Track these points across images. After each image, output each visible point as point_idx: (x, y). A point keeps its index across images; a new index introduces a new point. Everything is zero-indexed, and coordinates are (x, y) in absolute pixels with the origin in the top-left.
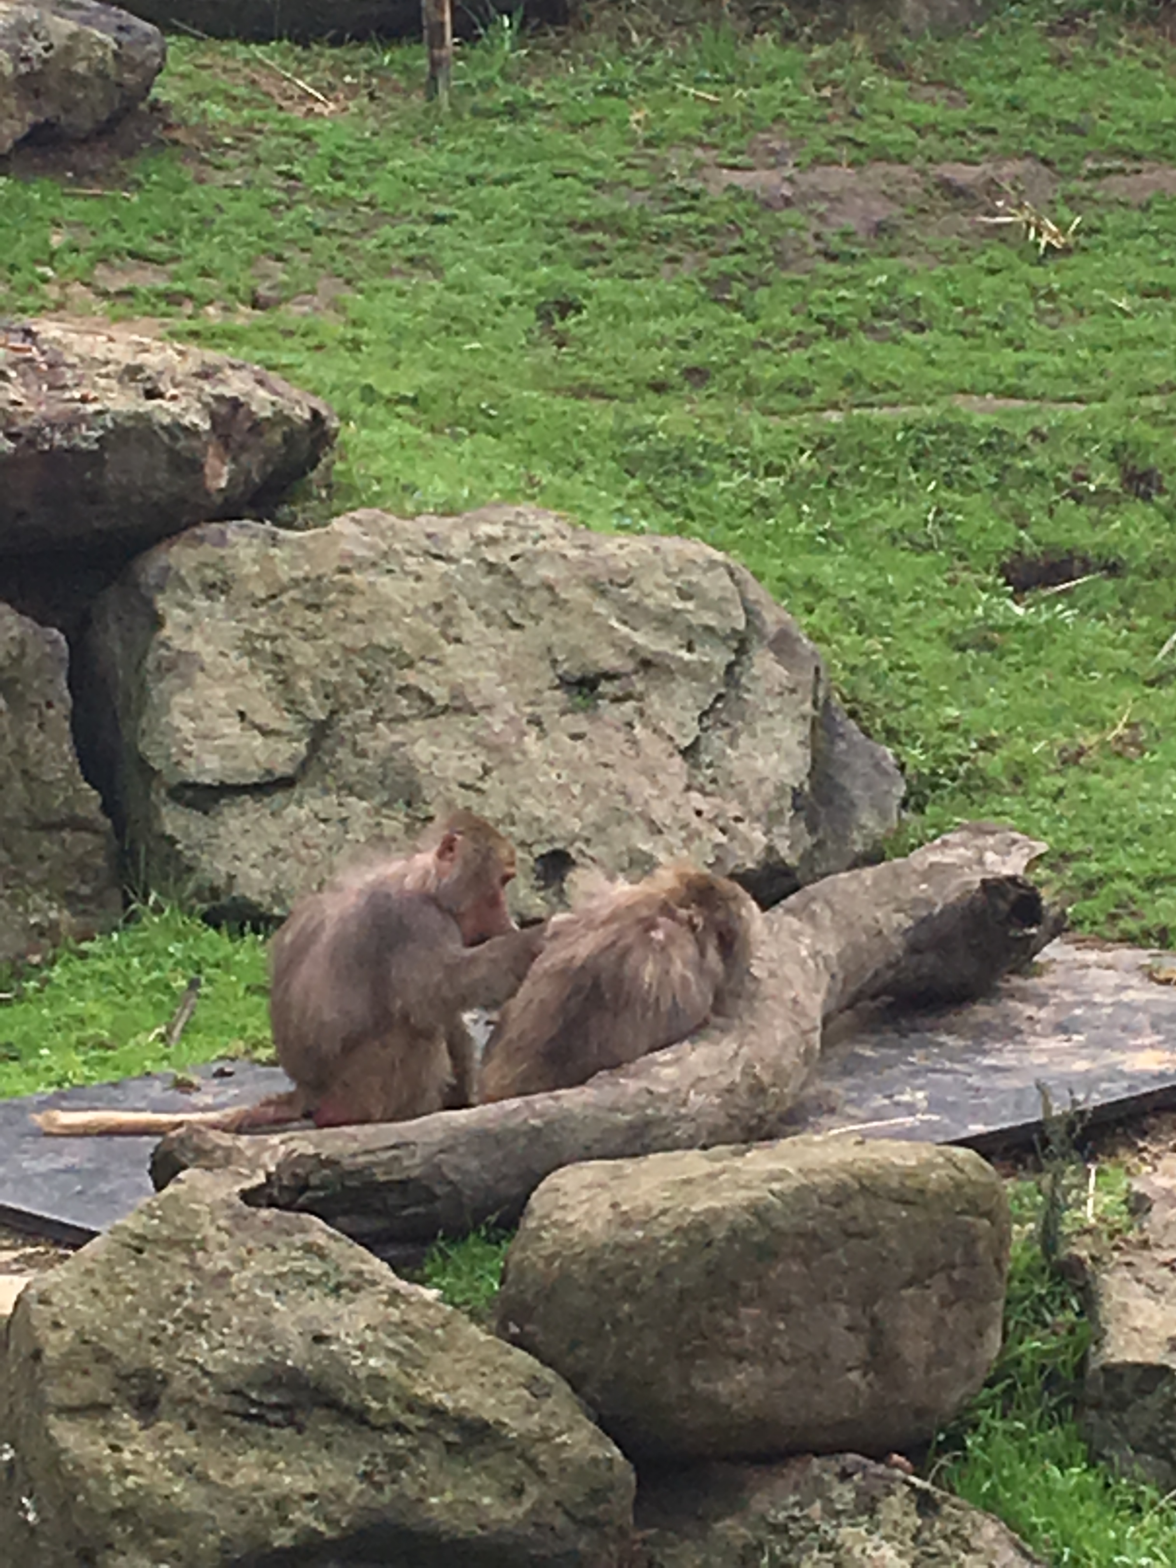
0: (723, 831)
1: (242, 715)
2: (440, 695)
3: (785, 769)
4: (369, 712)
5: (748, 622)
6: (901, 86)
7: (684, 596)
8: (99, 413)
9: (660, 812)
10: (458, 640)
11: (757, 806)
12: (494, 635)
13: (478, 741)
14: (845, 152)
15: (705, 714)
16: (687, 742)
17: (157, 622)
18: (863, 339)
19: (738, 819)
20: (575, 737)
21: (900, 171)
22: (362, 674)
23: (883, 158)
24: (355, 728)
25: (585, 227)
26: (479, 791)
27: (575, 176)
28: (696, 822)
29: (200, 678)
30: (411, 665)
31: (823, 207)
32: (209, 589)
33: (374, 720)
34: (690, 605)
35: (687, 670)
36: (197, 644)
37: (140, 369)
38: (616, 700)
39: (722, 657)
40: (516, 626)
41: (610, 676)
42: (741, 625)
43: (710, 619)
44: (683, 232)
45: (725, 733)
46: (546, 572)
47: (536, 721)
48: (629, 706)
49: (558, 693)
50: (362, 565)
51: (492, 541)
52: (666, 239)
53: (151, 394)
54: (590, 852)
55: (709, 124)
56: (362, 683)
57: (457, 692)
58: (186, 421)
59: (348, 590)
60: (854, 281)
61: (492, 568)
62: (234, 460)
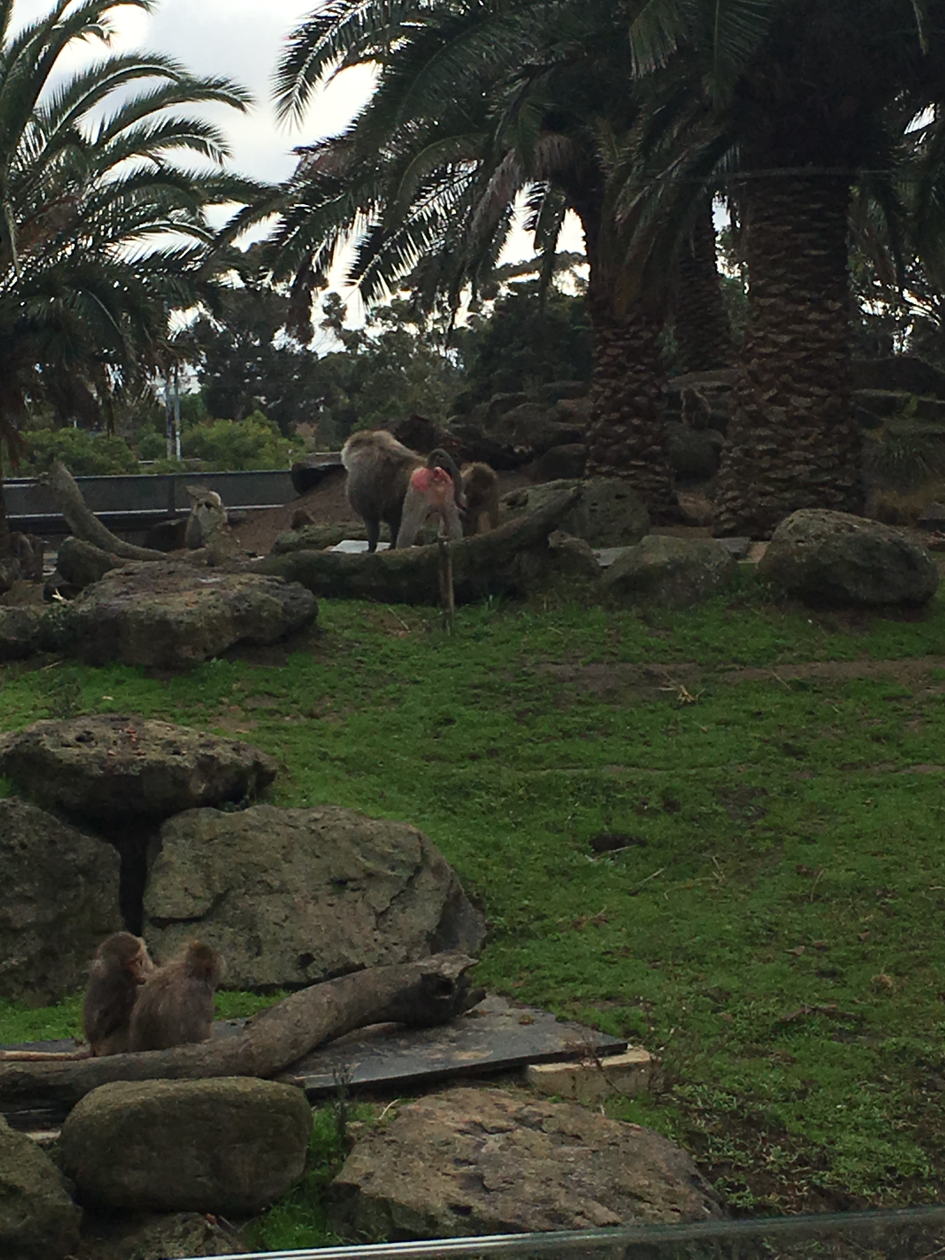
0: (386, 948)
1: (186, 890)
2: (276, 884)
3: (426, 923)
4: (243, 890)
5: (423, 860)
6: (647, 629)
7: (395, 847)
8: (142, 760)
9: (357, 939)
10: (290, 862)
11: (406, 939)
12: (307, 860)
13: (286, 905)
14: (607, 658)
15: (394, 898)
16: (380, 910)
17: (161, 848)
18: (577, 739)
19: (395, 944)
20: (331, 905)
21: (629, 666)
22: (243, 874)
23: (624, 661)
24: (236, 897)
25: (476, 687)
26: (282, 927)
27: (484, 665)
28: (374, 945)
29: (171, 873)
30: (266, 871)
31: (587, 681)
32: (186, 836)
33: (245, 894)
34: (396, 851)
35: (388, 877)
36: (174, 858)
37: (175, 742)
38: (353, 890)
39: (405, 874)
40: (318, 857)
41: (354, 880)
42: (419, 860)
43: (403, 857)
44: (517, 690)
45: (401, 907)
46: (335, 835)
47: (315, 898)
48: (357, 894)
49: (329, 887)
50: (252, 828)
51: (316, 820)
52: (507, 693)
53: (177, 753)
54: (322, 955)
55: (553, 644)
56: (243, 879)
57: (283, 884)
58: (182, 765)
59: (245, 839)
60: (586, 714)
61: (313, 831)
62: (210, 781)
